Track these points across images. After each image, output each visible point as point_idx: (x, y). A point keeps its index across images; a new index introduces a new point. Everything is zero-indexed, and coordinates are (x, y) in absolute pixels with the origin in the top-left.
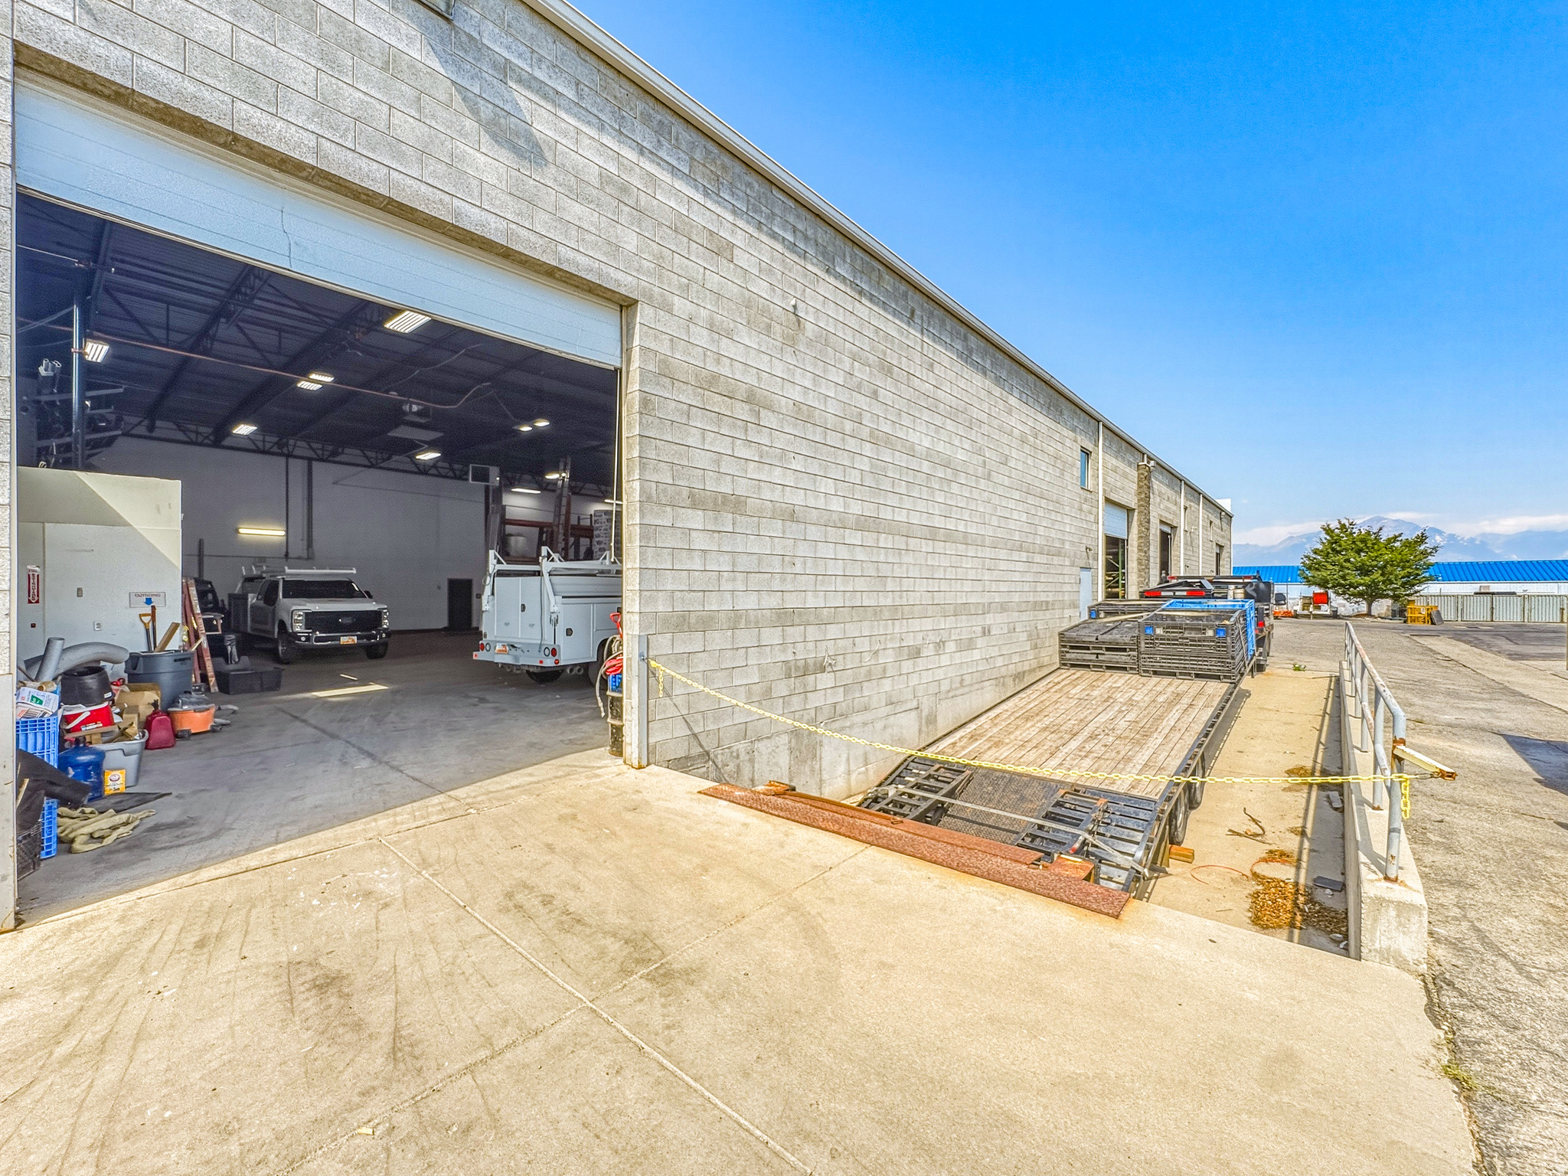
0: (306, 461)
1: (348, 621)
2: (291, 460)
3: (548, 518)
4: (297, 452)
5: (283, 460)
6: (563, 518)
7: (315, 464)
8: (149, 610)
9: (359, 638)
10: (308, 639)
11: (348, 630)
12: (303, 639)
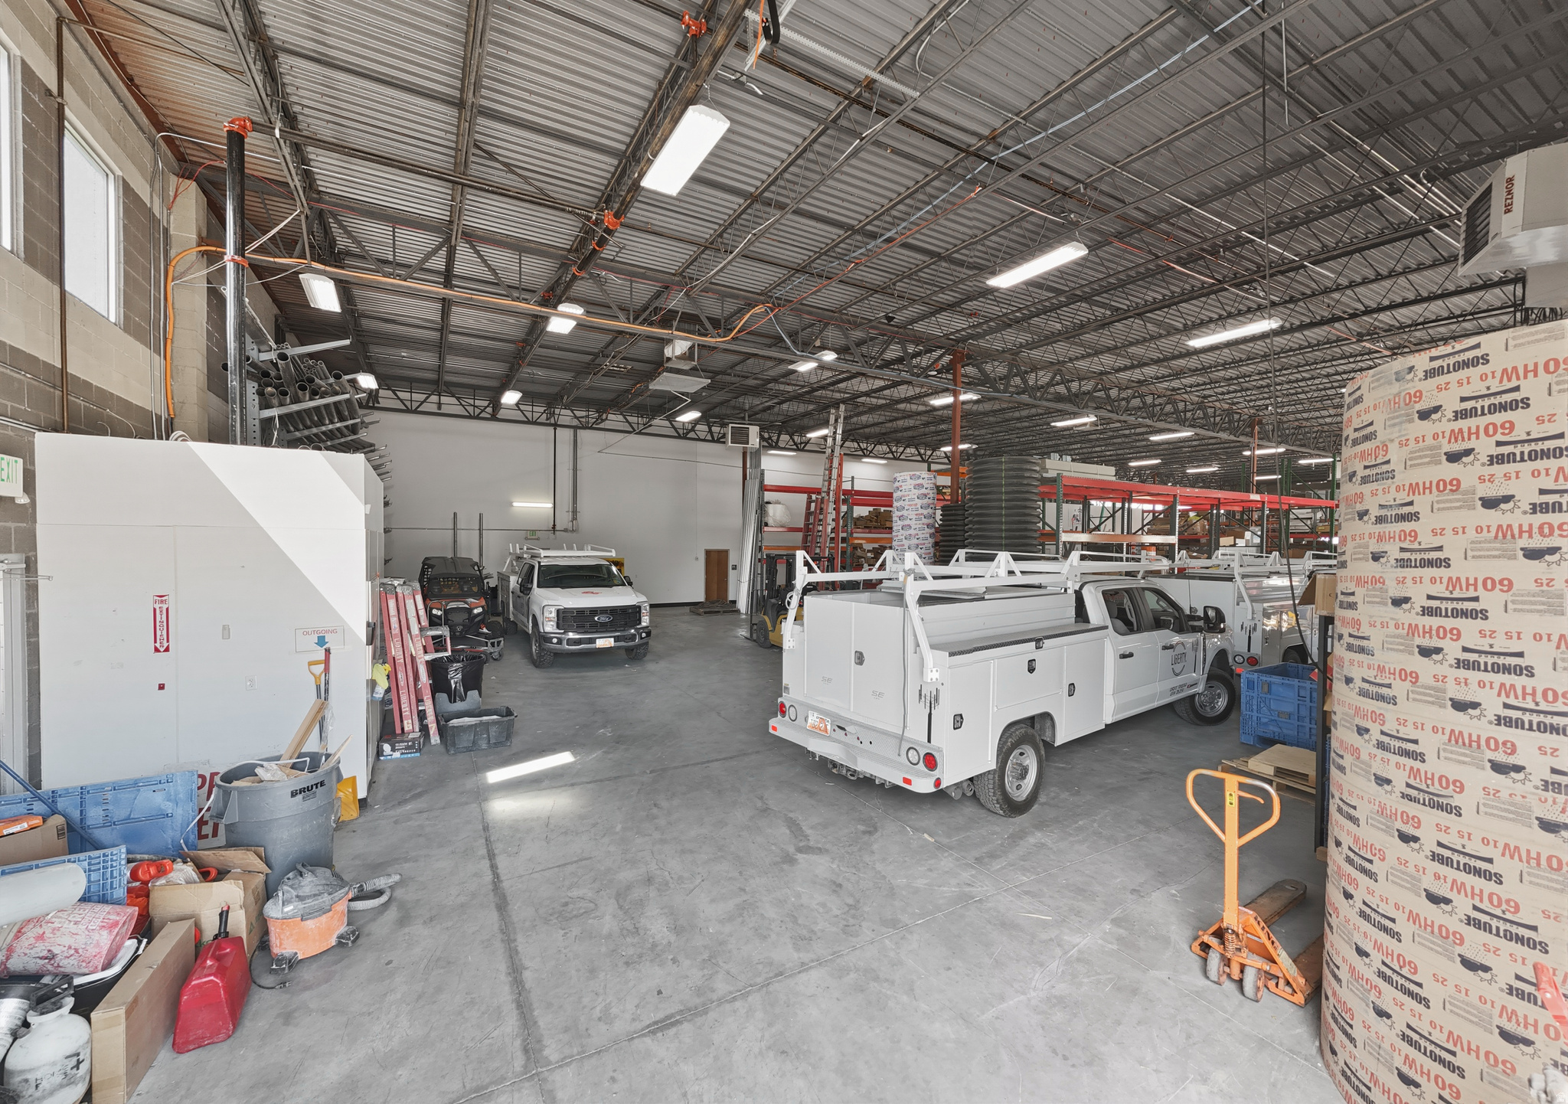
0: (572, 430)
1: (604, 619)
2: (559, 430)
3: (817, 482)
4: (563, 420)
5: (551, 429)
6: (834, 483)
7: (581, 433)
8: (322, 656)
9: (617, 639)
10: (560, 642)
11: (603, 629)
12: (555, 641)
